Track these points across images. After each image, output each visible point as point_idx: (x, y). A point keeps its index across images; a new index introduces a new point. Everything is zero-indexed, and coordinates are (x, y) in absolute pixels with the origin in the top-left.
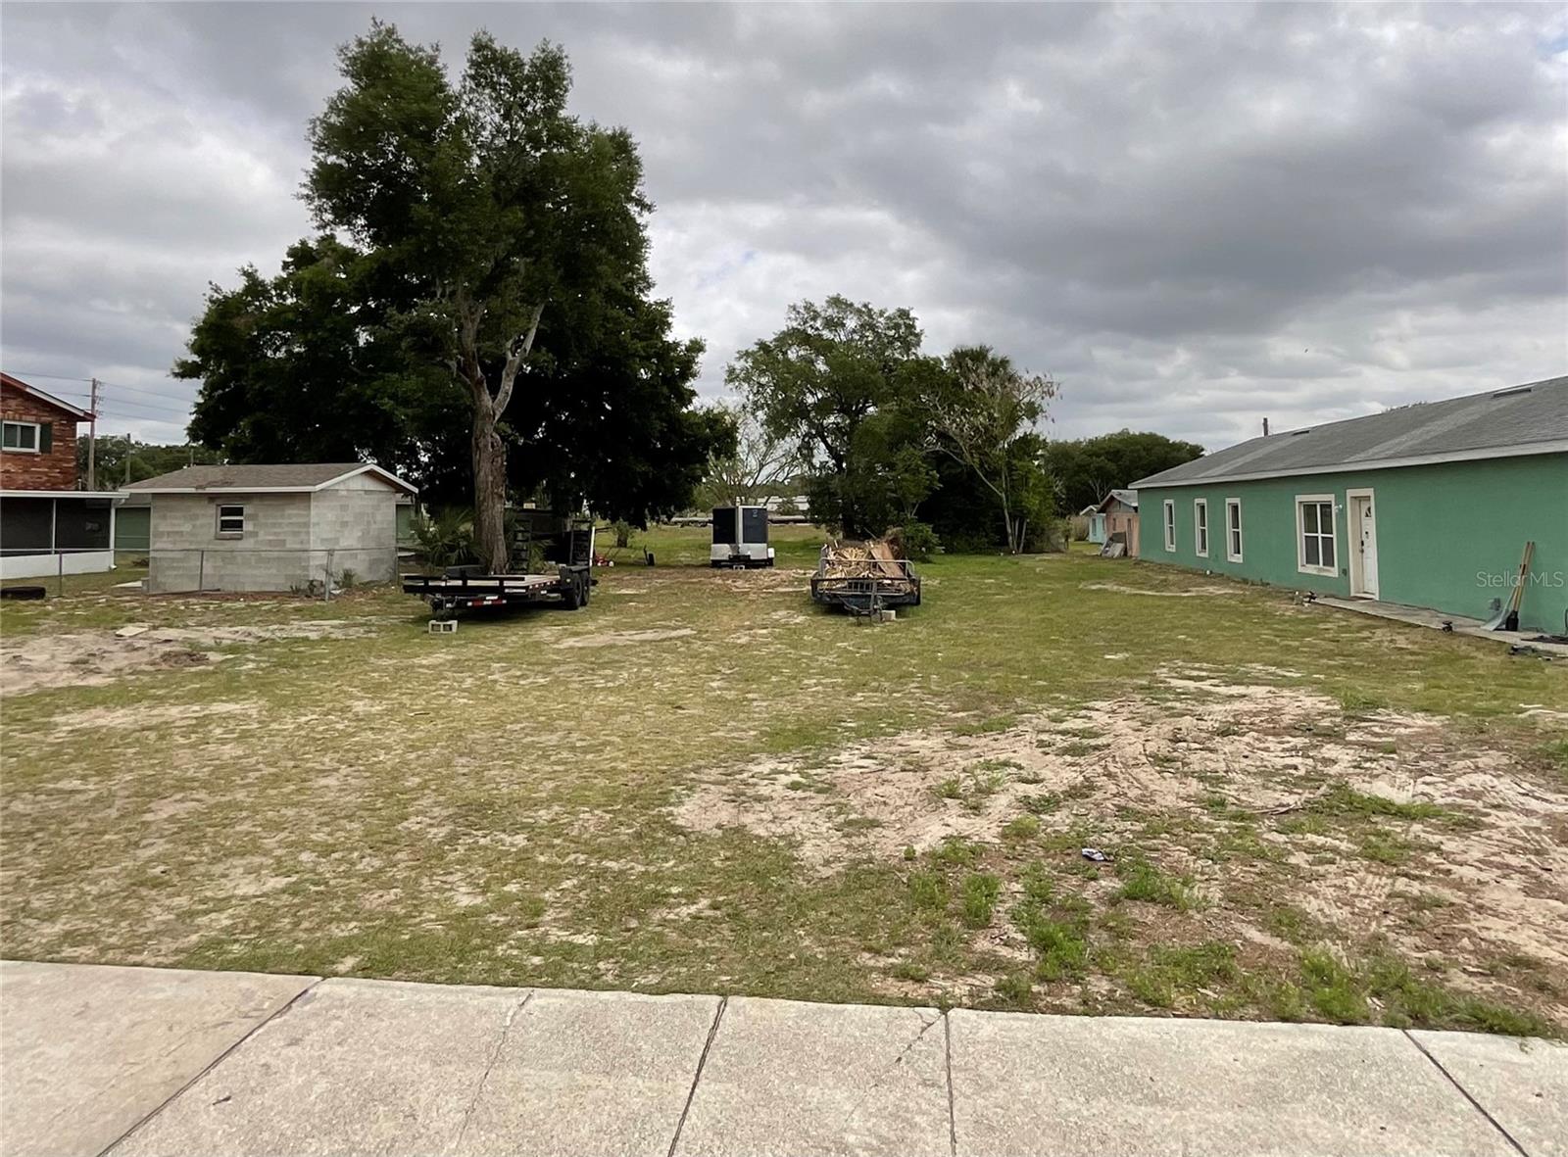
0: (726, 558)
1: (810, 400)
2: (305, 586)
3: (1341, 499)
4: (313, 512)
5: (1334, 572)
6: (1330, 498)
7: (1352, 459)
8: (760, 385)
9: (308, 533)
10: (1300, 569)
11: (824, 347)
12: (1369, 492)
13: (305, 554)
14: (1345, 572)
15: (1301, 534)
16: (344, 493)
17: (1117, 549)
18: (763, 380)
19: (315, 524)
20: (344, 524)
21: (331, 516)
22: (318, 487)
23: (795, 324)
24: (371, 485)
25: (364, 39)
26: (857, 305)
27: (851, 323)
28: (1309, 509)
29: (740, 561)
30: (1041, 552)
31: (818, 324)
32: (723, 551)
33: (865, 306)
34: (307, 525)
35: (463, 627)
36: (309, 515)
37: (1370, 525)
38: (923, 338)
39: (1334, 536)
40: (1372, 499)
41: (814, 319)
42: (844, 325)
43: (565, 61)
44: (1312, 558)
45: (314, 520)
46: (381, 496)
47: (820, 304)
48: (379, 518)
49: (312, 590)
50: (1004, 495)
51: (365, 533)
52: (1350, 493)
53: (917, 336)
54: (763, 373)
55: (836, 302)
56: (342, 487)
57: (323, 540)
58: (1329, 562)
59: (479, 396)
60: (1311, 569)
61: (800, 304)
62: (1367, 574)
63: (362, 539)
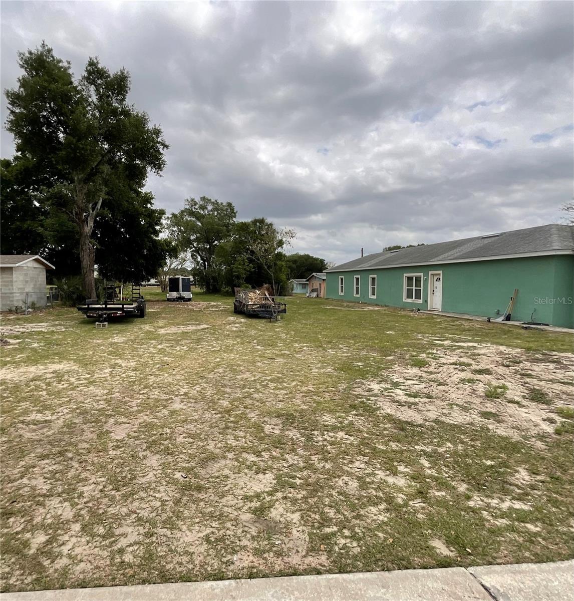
0: (175, 297)
1: (192, 238)
2: (14, 309)
3: (426, 275)
4: (14, 276)
5: (421, 301)
6: (421, 274)
7: (433, 260)
8: (173, 231)
9: (12, 285)
10: (404, 301)
11: (199, 217)
12: (441, 272)
13: (11, 295)
14: (426, 301)
15: (405, 288)
16: (26, 268)
17: (314, 295)
18: (174, 229)
19: (16, 281)
20: (27, 282)
21: (21, 278)
22: (17, 265)
23: (188, 207)
24: (36, 265)
25: (33, 51)
26: (212, 201)
27: (210, 207)
28: (410, 279)
29: (181, 299)
30: (285, 296)
31: (197, 207)
32: (175, 295)
33: (216, 201)
34: (12, 281)
35: (111, 325)
36: (12, 277)
37: (439, 285)
38: (237, 214)
39: (422, 288)
40: (441, 275)
41: (195, 205)
42: (207, 208)
43: (129, 79)
44: (409, 296)
45: (14, 279)
46: (40, 270)
47: (197, 199)
48: (40, 280)
49: (17, 311)
50: (273, 275)
51: (35, 285)
52: (430, 273)
53: (235, 213)
54: (174, 226)
55: (203, 199)
56: (25, 265)
57: (19, 289)
58: (418, 297)
59: (83, 227)
60: (409, 300)
61: (189, 199)
62: (436, 301)
63: (34, 288)
